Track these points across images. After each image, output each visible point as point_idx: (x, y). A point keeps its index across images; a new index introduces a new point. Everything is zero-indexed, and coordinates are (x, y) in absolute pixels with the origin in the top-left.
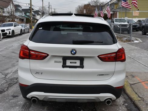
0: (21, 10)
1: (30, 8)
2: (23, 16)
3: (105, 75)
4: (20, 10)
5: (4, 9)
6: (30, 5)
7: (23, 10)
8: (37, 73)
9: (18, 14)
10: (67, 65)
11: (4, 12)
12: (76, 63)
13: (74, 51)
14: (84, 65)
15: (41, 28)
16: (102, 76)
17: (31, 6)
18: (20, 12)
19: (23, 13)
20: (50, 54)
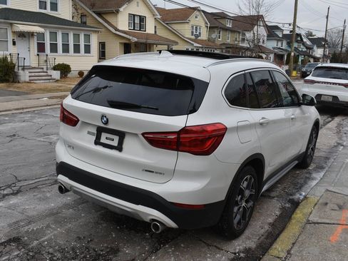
0: (281, 36)
1: (291, 32)
2: (282, 49)
3: (156, 173)
4: (279, 37)
5: (244, 35)
6: (292, 27)
7: (285, 36)
8: (69, 146)
9: (271, 45)
10: (101, 141)
11: (243, 40)
12: (113, 140)
13: (105, 119)
14: (123, 146)
16: (151, 173)
17: (294, 28)
18: (278, 40)
19: (285, 43)
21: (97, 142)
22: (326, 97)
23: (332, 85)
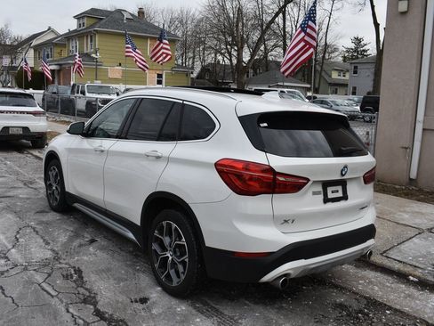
8: (286, 221)
10: (329, 197)
12: (338, 191)
15: (266, 125)
20: (312, 179)
21: (326, 200)
22: (15, 129)
23: (19, 115)
